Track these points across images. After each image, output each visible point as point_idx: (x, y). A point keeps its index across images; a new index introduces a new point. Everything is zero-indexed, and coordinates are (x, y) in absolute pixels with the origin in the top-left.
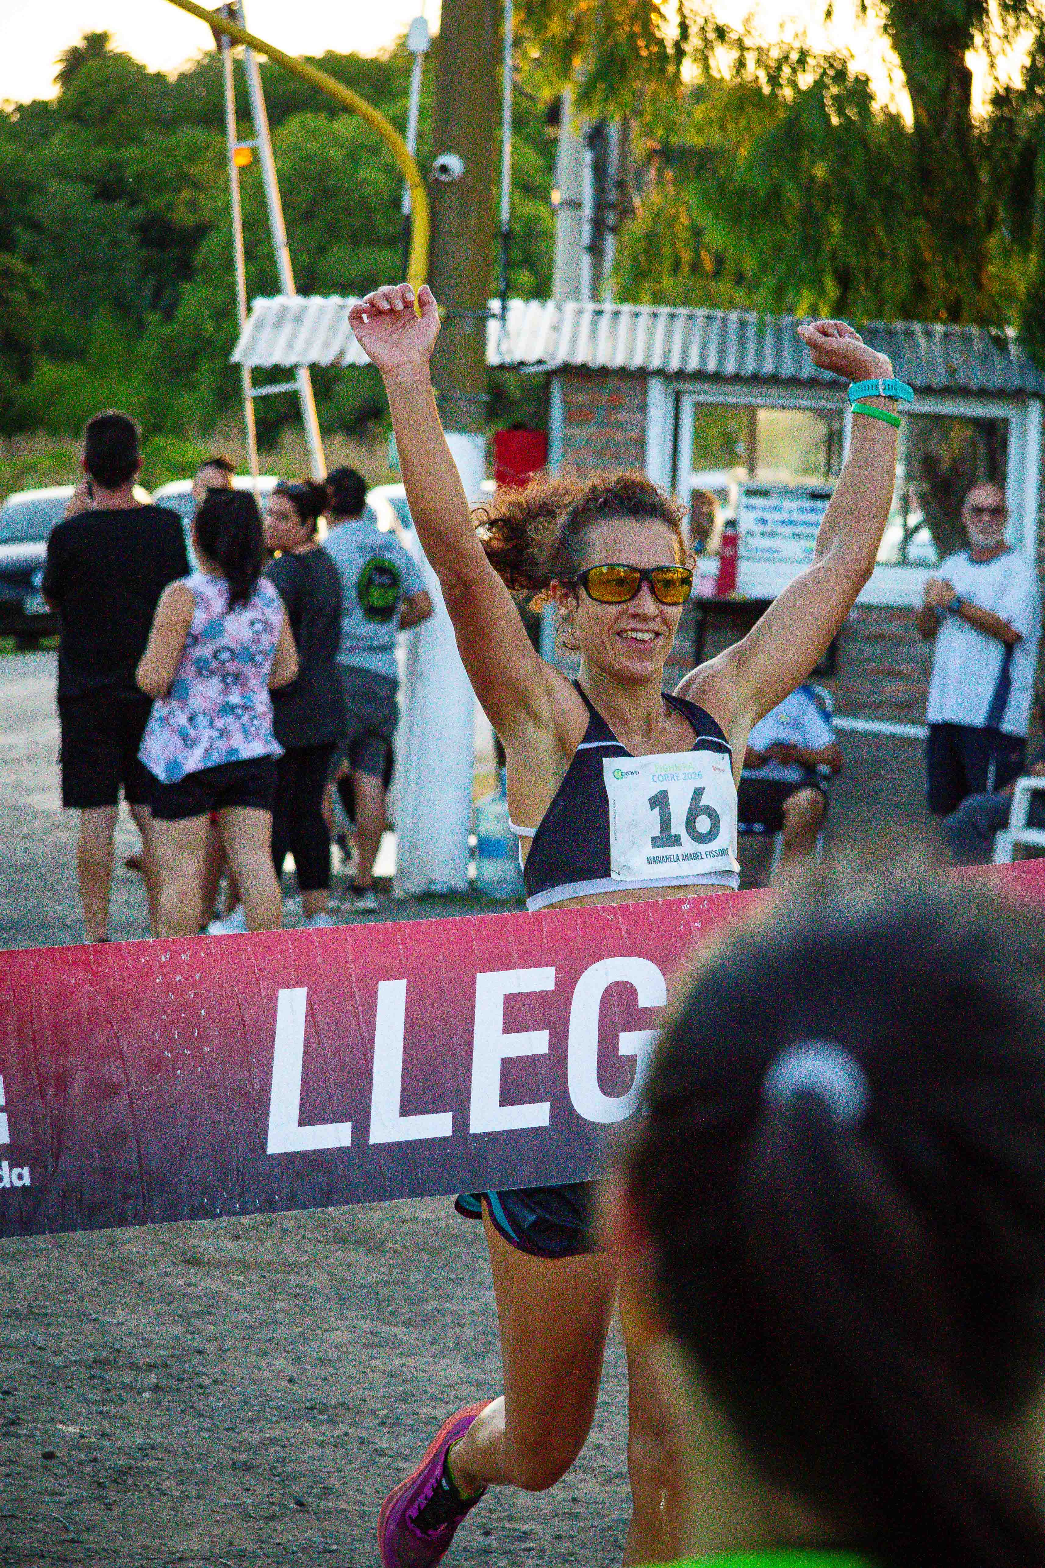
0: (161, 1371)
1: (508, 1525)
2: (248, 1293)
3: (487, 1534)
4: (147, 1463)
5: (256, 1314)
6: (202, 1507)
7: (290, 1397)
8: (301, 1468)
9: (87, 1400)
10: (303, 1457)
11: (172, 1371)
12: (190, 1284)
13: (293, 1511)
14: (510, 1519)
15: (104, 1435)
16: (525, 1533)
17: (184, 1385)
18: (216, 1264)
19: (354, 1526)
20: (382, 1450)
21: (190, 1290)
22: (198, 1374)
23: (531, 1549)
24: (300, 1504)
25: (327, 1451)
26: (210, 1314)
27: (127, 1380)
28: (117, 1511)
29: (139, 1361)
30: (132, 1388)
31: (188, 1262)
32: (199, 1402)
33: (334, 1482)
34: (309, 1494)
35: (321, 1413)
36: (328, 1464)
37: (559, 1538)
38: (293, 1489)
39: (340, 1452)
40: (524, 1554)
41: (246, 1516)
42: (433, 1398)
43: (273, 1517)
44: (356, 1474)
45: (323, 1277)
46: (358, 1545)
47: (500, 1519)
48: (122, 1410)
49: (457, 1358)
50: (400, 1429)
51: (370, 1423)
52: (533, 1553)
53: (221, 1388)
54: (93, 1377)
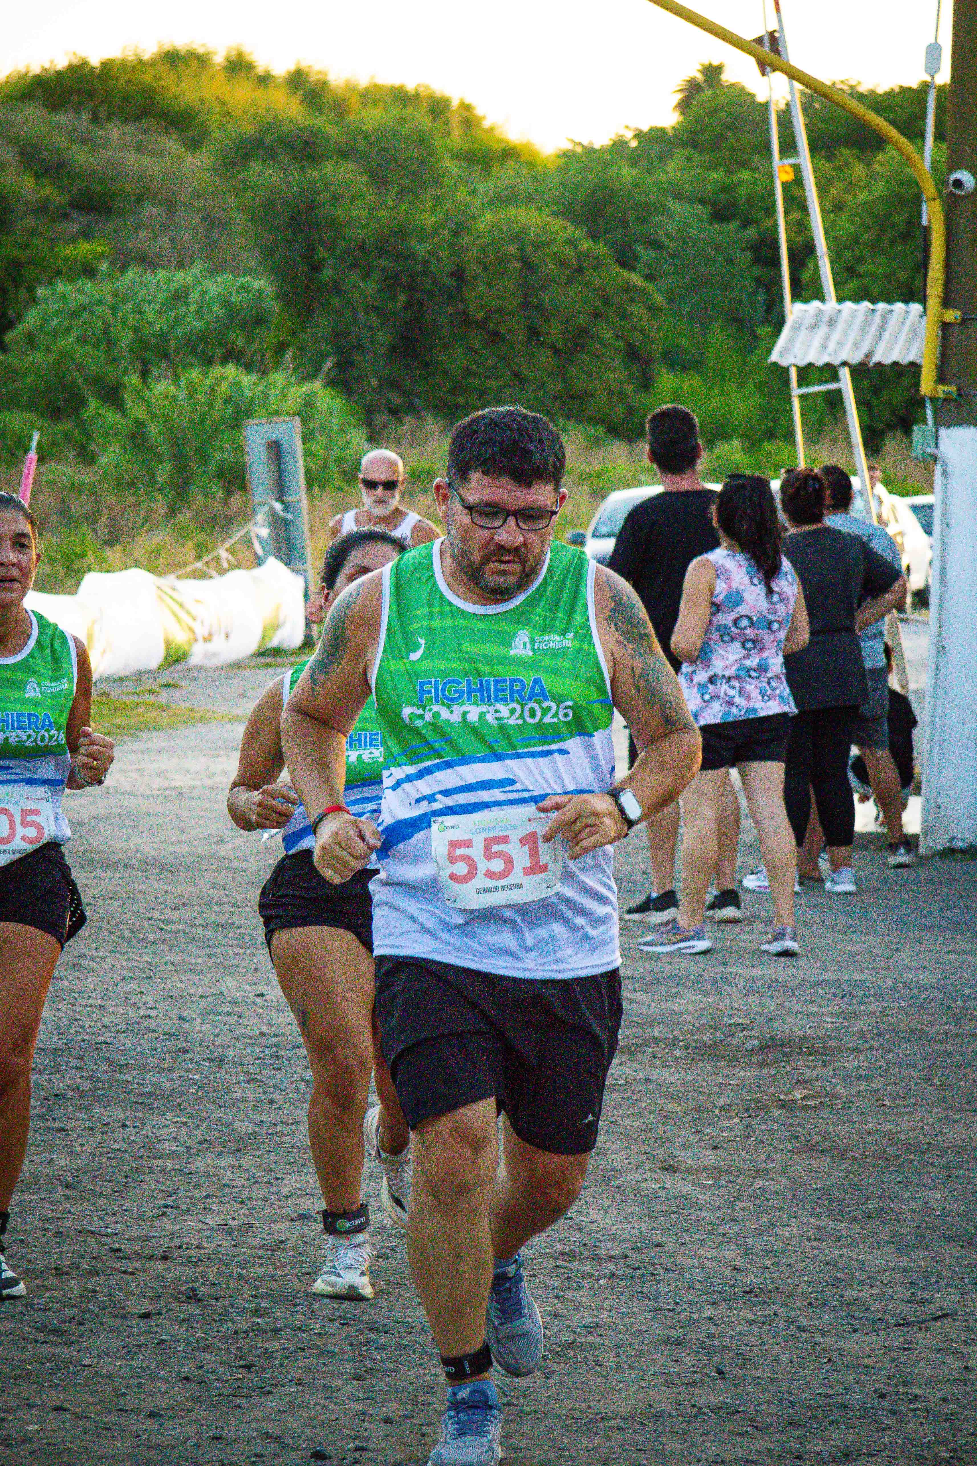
0: (621, 1262)
1: (902, 1390)
2: (714, 1195)
3: (882, 1396)
4: (590, 1339)
5: (718, 1213)
6: (631, 1374)
7: (731, 1283)
8: (727, 1342)
9: (547, 1287)
10: (732, 1333)
11: (630, 1261)
12: (663, 1188)
13: (713, 1379)
14: (906, 1384)
15: (556, 1316)
16: (916, 1396)
17: (638, 1273)
18: (690, 1171)
19: (765, 1390)
20: (805, 1327)
21: (662, 1193)
22: (654, 1264)
23: (918, 1409)
24: (720, 1372)
25: (755, 1329)
26: (675, 1213)
27: (588, 1269)
28: (554, 1380)
29: (602, 1252)
30: (591, 1276)
31: (667, 1169)
32: (648, 1287)
33: (755, 1354)
34: (730, 1364)
35: (756, 1296)
36: (753, 1339)
37: (945, 1400)
38: (717, 1360)
39: (765, 1328)
40: (911, 1414)
41: (669, 1383)
42: (861, 1283)
43: (693, 1384)
44: (776, 1348)
45: (786, 1181)
46: (764, 1407)
47: (895, 1385)
48: (578, 1295)
49: (891, 1249)
50: (826, 1309)
51: (798, 1304)
52: (918, 1413)
53: (672, 1276)
54: (557, 1267)
